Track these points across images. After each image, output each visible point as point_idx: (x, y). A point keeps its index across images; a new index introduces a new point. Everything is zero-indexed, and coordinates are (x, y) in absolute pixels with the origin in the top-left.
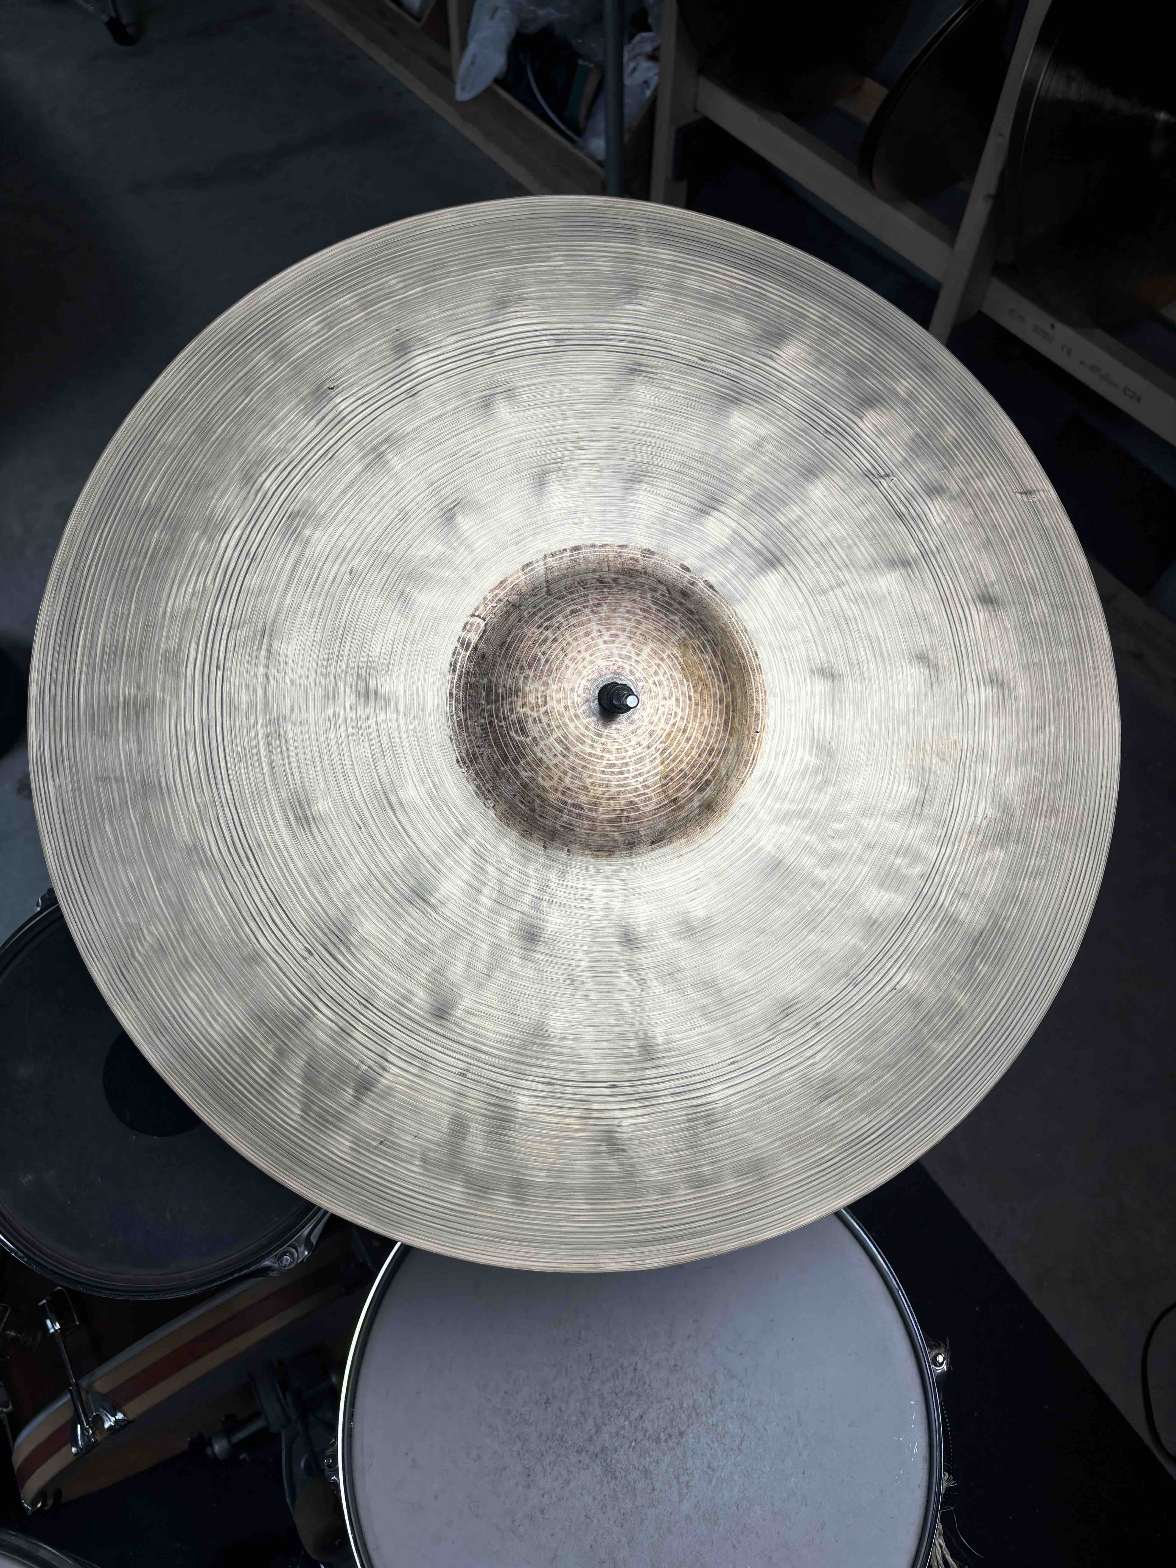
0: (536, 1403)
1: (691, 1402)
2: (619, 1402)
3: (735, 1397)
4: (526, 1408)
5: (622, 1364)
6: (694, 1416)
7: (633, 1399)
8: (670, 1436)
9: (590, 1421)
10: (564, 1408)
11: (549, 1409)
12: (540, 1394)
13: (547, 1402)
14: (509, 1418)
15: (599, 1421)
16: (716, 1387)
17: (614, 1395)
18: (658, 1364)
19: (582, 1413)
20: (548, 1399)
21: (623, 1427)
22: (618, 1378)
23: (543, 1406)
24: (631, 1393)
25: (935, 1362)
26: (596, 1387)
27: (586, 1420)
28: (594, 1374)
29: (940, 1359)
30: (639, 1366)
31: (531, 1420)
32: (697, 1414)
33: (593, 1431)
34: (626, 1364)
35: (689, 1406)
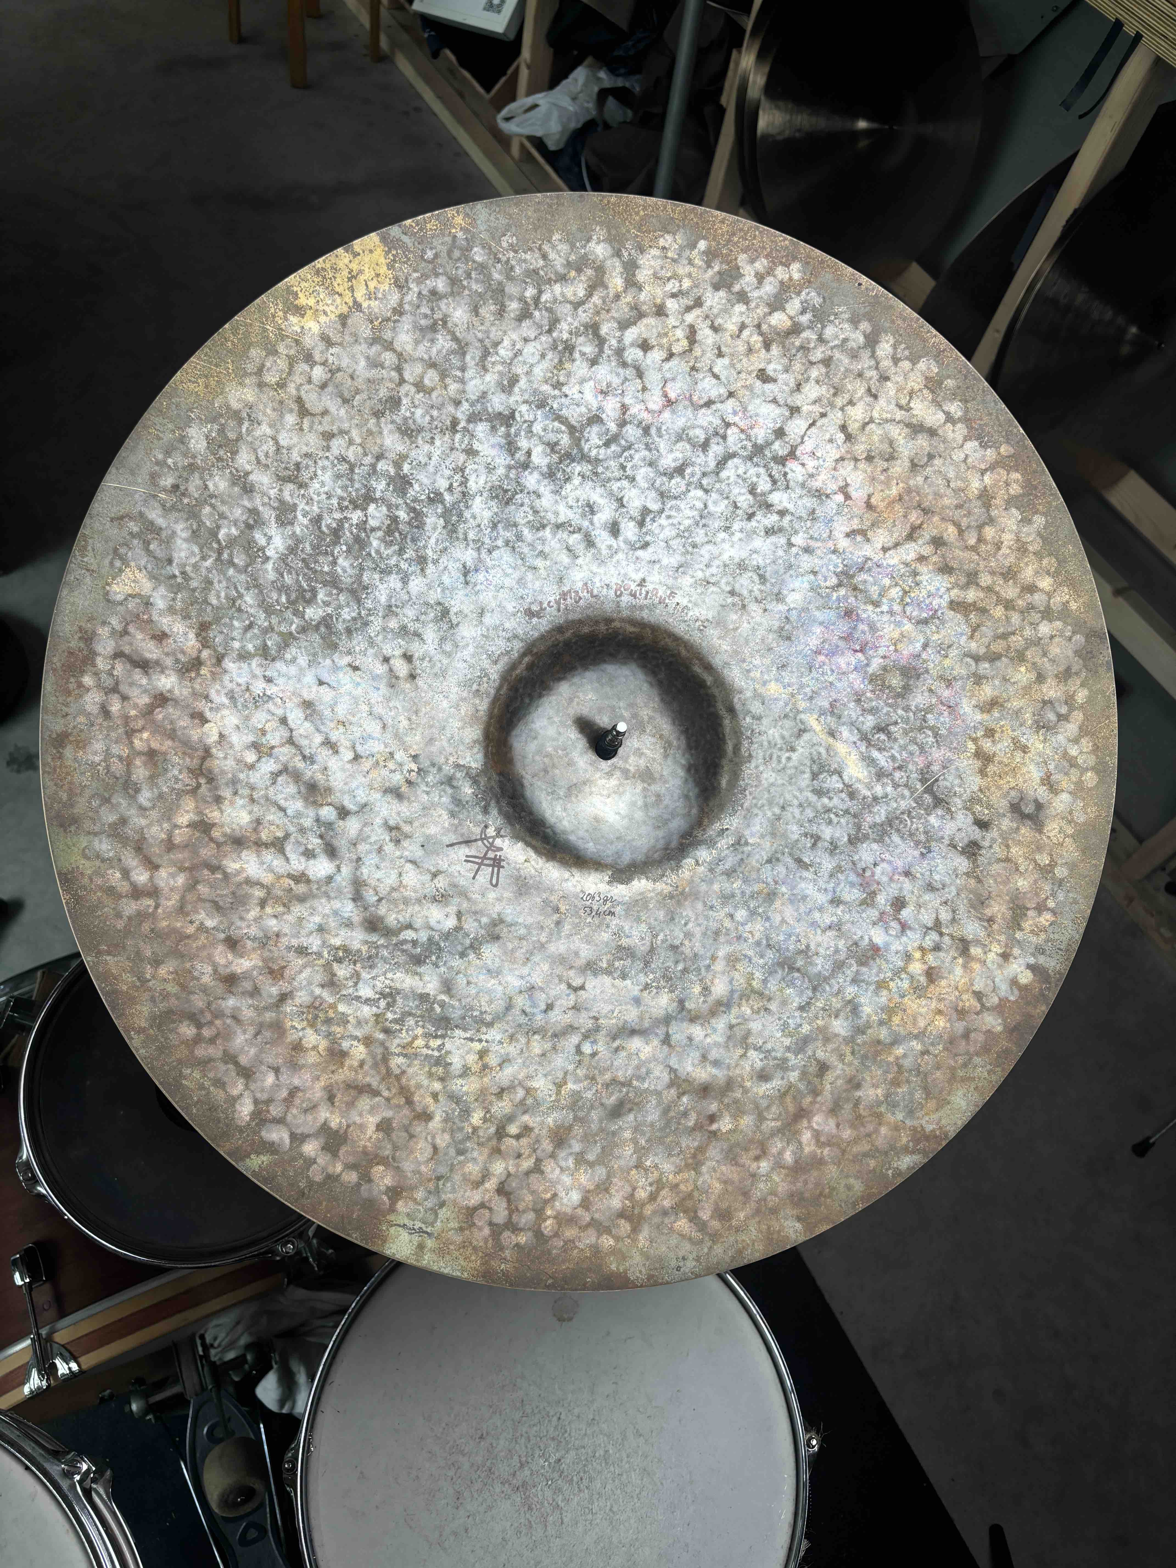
2: (542, 1445)
3: (640, 1453)
12: (476, 1430)
14: (447, 1447)
15: (523, 1459)
16: (626, 1442)
17: (539, 1439)
18: (579, 1416)
19: (510, 1451)
20: (482, 1435)
21: (543, 1467)
22: (543, 1424)
23: (477, 1440)
25: (809, 1444)
26: (524, 1429)
27: (512, 1457)
28: (524, 1418)
29: (814, 1442)
30: (563, 1416)
31: (466, 1451)
32: (607, 1464)
33: (517, 1467)
34: (552, 1413)
35: (600, 1455)
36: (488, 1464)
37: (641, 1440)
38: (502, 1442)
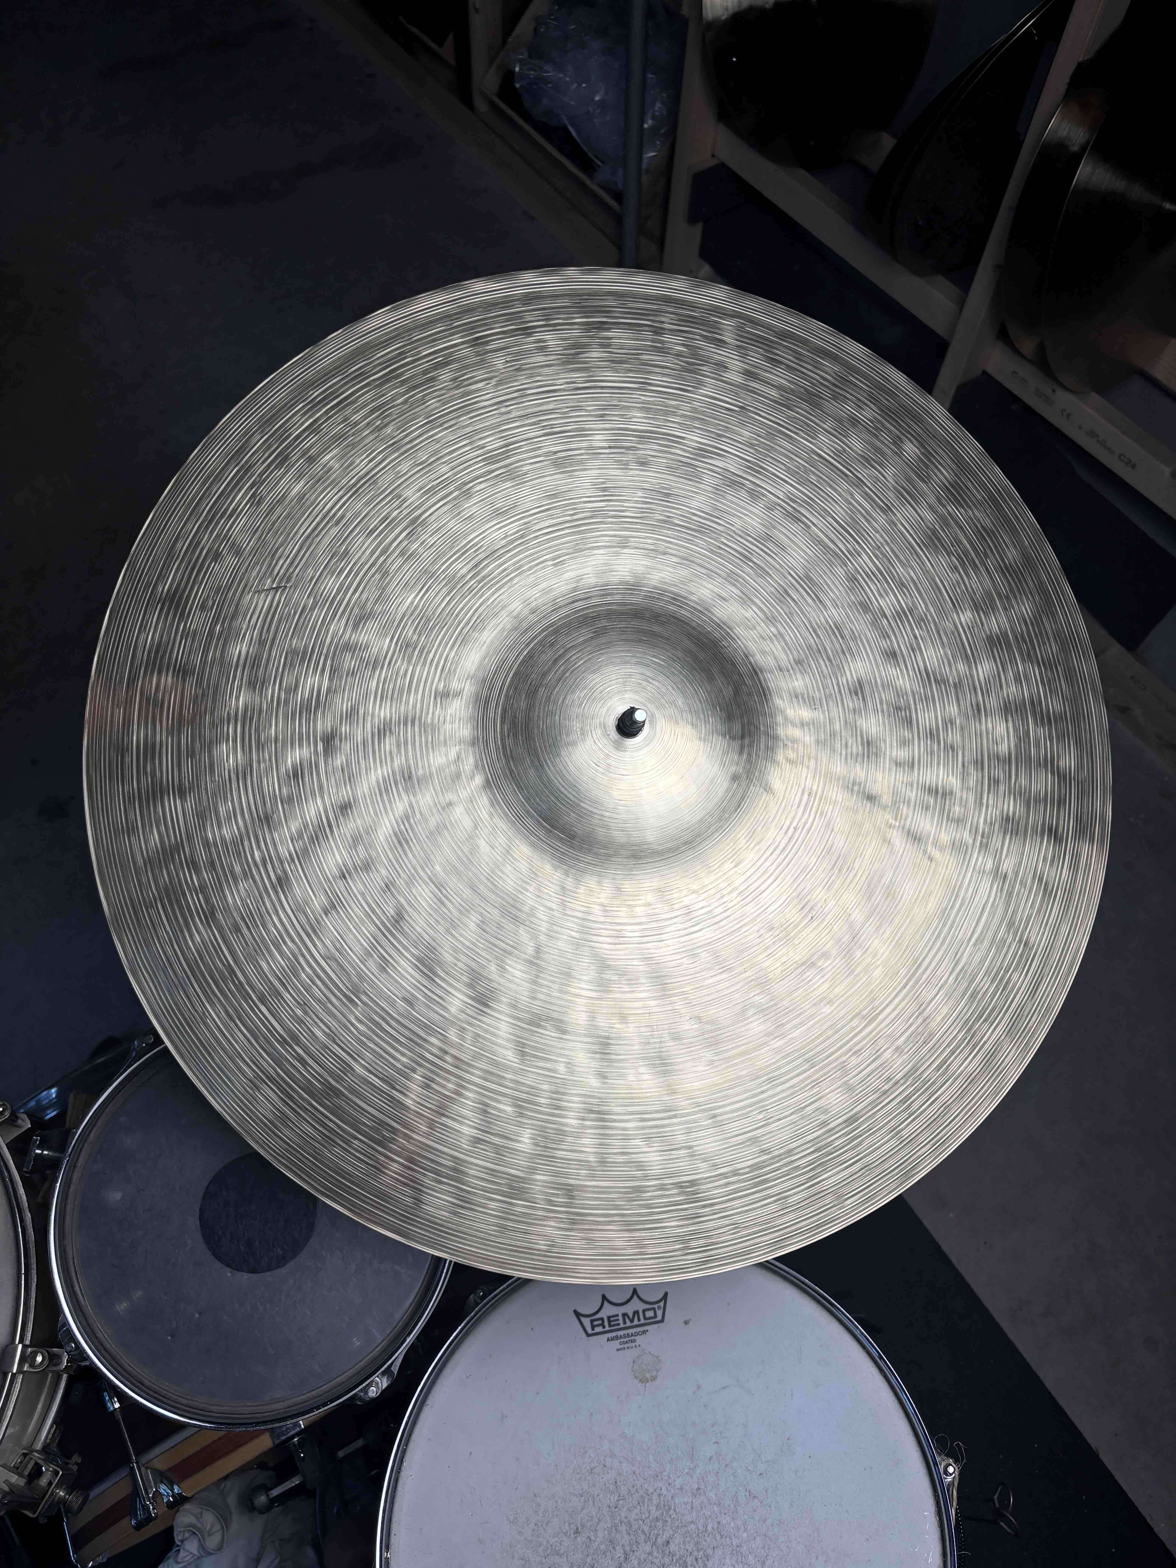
0: (565, 1534)
1: (716, 1526)
2: (646, 1529)
3: (757, 1519)
4: (556, 1539)
5: (647, 1490)
6: (718, 1538)
7: (660, 1524)
8: (697, 1560)
9: (619, 1548)
10: (593, 1538)
11: (579, 1539)
12: (569, 1525)
13: (577, 1532)
14: (541, 1549)
15: (627, 1549)
16: (739, 1508)
17: (641, 1522)
18: (681, 1489)
19: (610, 1541)
20: (577, 1529)
21: (650, 1554)
22: (644, 1505)
23: (573, 1536)
24: (657, 1519)
25: (946, 1472)
26: (623, 1515)
27: (614, 1548)
28: (621, 1502)
29: (951, 1470)
30: (664, 1492)
31: (562, 1551)
32: (722, 1536)
33: (622, 1559)
34: (651, 1490)
35: (713, 1528)
36: (589, 1560)
37: (756, 1502)
38: (600, 1534)
